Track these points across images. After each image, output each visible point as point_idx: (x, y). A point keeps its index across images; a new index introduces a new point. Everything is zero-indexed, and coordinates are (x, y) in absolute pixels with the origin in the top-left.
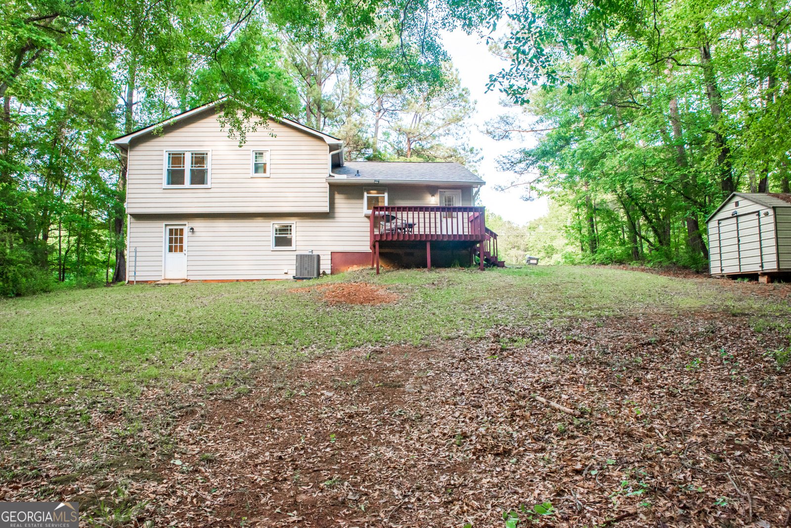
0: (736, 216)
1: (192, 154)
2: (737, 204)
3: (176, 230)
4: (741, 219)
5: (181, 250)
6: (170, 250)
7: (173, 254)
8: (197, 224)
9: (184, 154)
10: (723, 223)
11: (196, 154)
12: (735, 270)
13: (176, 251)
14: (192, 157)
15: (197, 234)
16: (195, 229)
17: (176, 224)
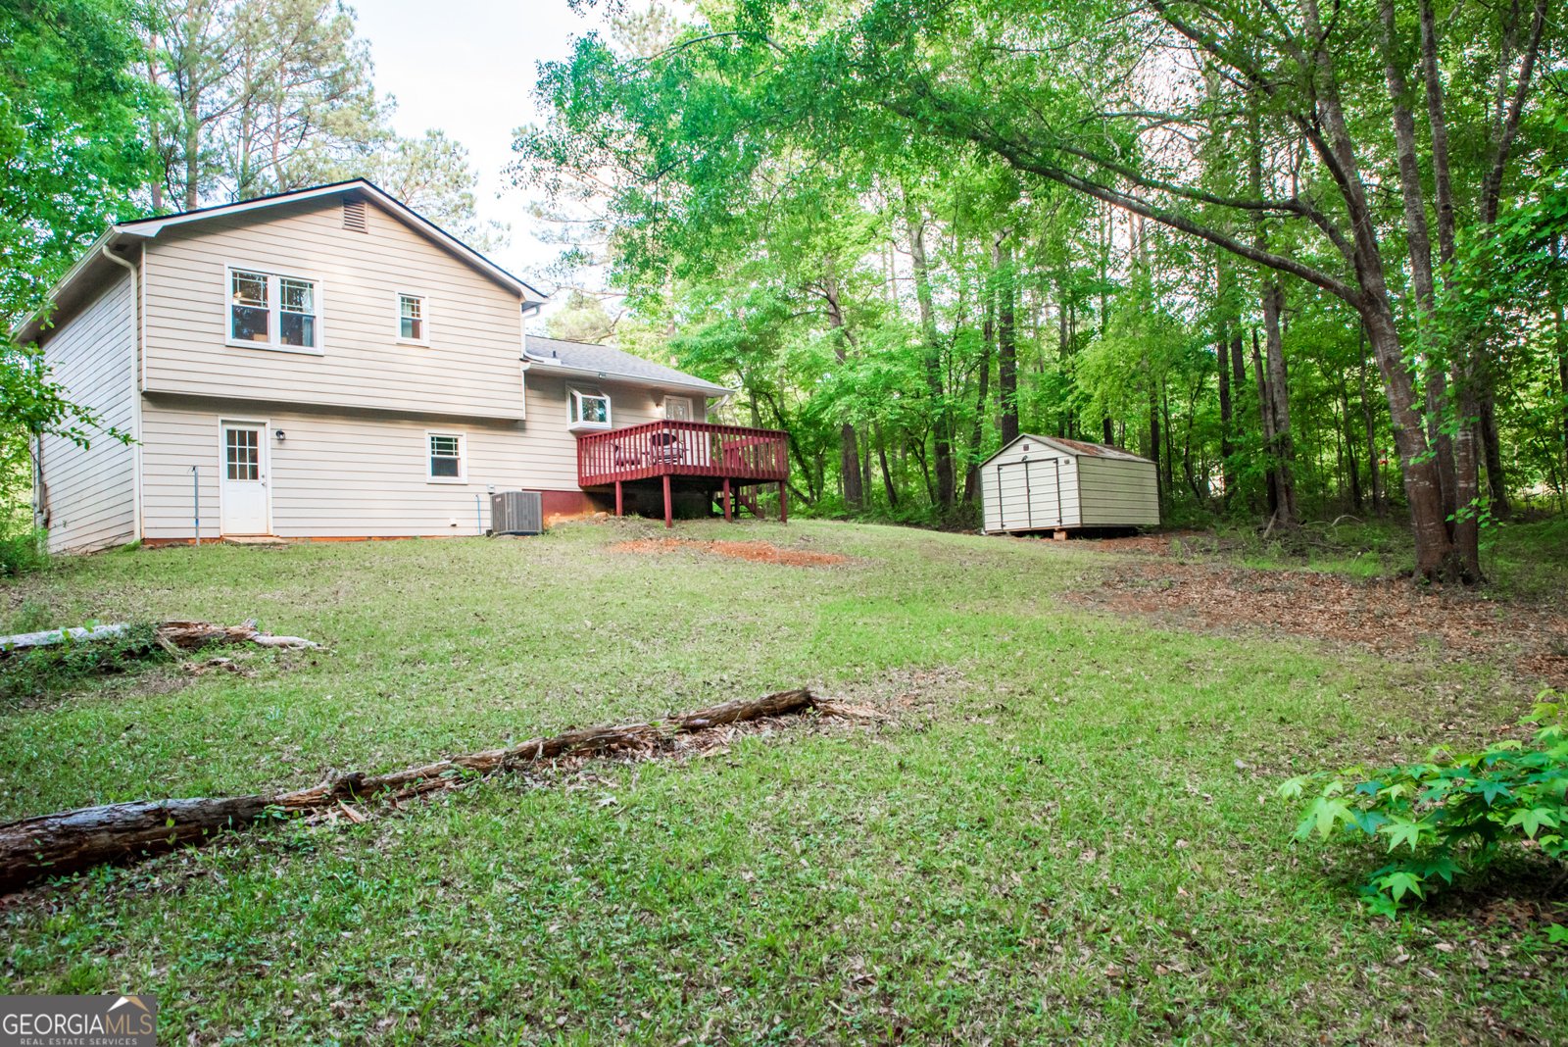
0: (1026, 462)
1: (283, 282)
2: (1026, 448)
3: (242, 433)
4: (1030, 466)
5: (255, 475)
6: (232, 474)
7: (238, 483)
8: (291, 425)
9: (265, 279)
10: (1004, 469)
11: (289, 283)
12: (1024, 526)
13: (243, 476)
14: (283, 288)
15: (288, 444)
16: (288, 435)
17: (243, 422)
